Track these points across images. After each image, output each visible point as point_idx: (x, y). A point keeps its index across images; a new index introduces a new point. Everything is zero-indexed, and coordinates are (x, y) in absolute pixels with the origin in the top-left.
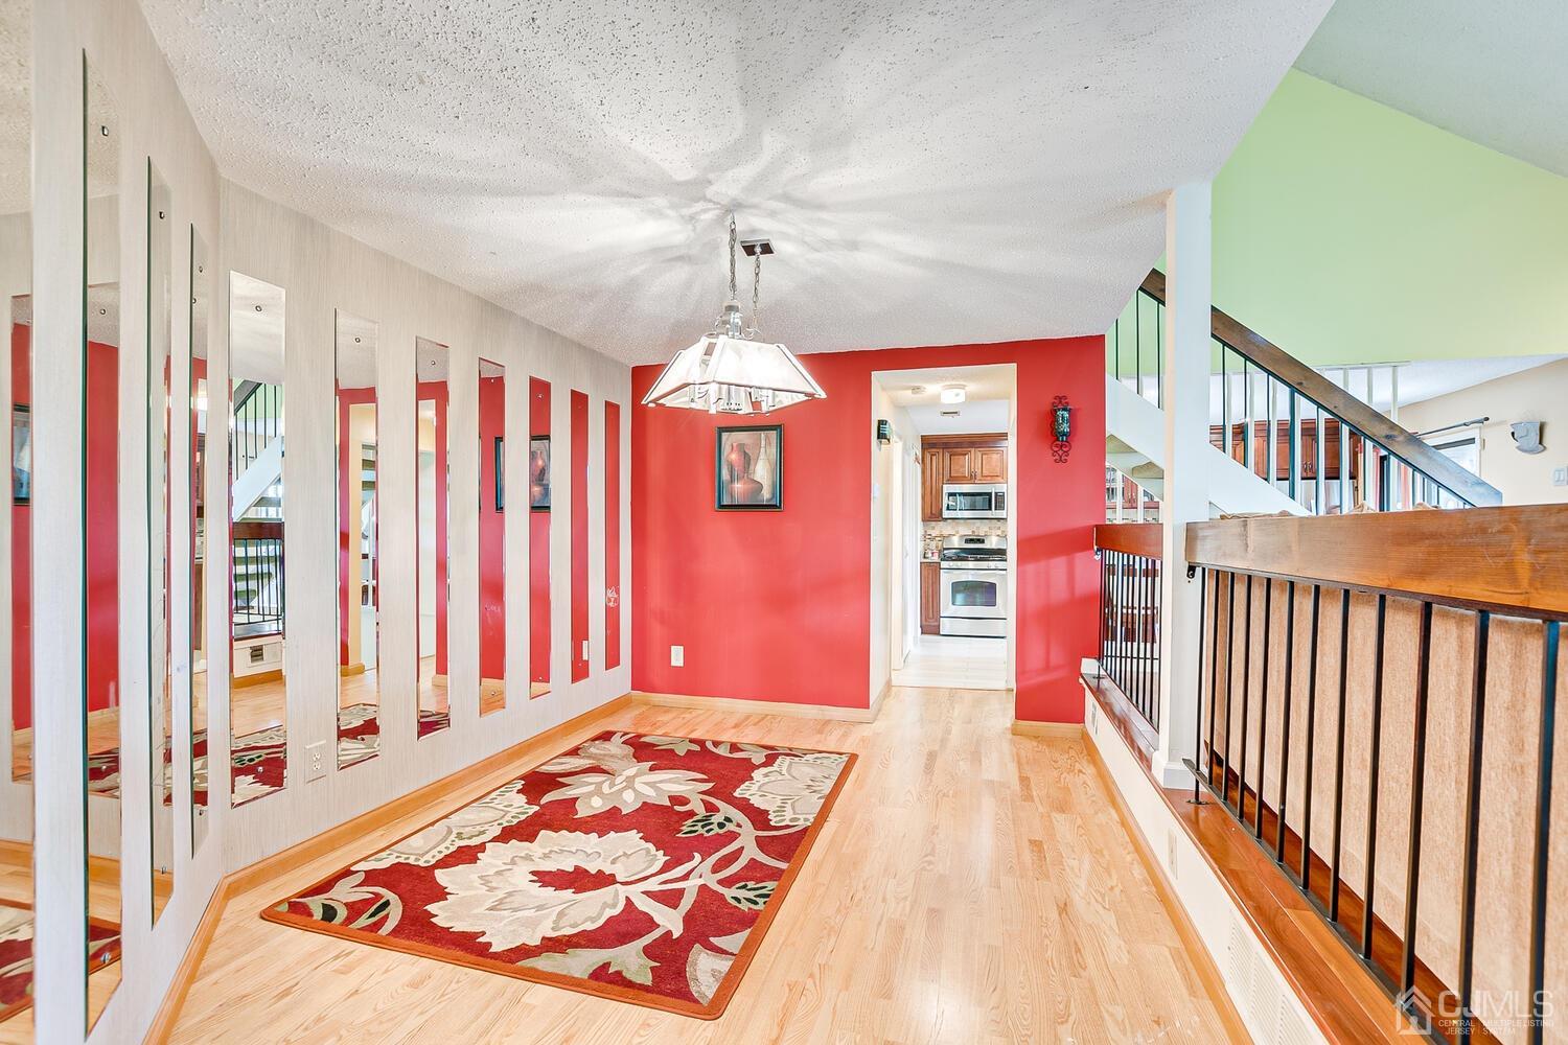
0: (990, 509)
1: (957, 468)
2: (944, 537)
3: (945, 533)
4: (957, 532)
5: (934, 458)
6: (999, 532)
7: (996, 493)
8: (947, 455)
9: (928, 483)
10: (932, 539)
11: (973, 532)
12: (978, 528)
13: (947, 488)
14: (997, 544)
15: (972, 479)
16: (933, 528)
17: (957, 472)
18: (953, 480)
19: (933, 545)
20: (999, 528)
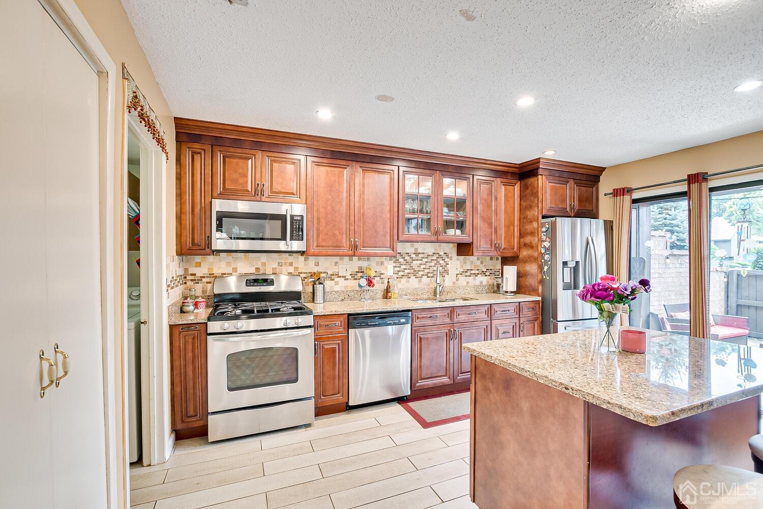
0: (284, 238)
1: (235, 176)
2: (214, 277)
3: (217, 271)
4: (235, 270)
5: (197, 157)
6: (291, 270)
7: (292, 217)
8: (219, 157)
9: (188, 197)
10: (196, 281)
11: (257, 269)
12: (264, 264)
13: (219, 205)
14: (288, 284)
15: (257, 194)
16: (199, 265)
17: (235, 181)
18: (226, 194)
19: (198, 289)
20: (291, 264)
